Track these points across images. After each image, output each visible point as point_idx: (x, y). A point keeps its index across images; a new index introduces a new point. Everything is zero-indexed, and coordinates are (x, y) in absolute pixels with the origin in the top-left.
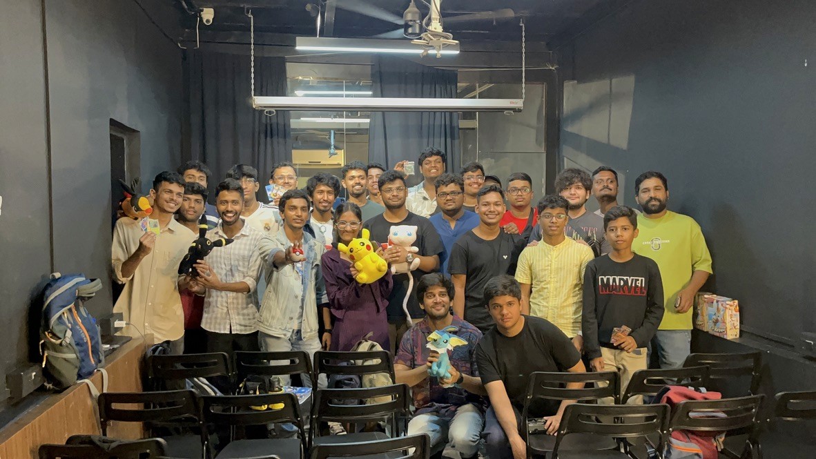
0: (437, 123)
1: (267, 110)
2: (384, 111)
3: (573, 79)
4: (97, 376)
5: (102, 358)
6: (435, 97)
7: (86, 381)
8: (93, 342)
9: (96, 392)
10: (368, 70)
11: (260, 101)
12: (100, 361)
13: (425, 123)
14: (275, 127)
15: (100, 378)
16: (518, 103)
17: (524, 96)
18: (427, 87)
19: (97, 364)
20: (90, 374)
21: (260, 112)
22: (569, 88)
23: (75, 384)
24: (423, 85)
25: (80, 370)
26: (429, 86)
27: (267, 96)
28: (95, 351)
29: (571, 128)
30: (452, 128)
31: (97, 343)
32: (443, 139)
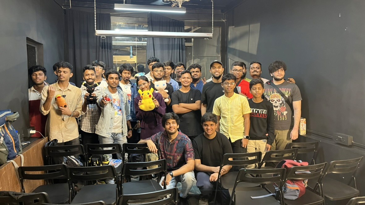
0: (176, 43)
1: (102, 36)
2: (153, 37)
3: (233, 25)
4: (18, 158)
5: (21, 149)
6: (175, 32)
7: (12, 161)
8: (16, 142)
9: (17, 166)
10: (146, 20)
11: (98, 32)
12: (20, 151)
13: (171, 43)
14: (106, 44)
15: (20, 159)
16: (210, 35)
17: (213, 32)
18: (171, 28)
19: (18, 152)
20: (14, 157)
21: (99, 37)
22: (231, 29)
23: (6, 163)
24: (170, 27)
25: (8, 156)
26: (172, 27)
27: (102, 30)
28: (17, 146)
29: (231, 46)
30: (182, 45)
31: (18, 142)
32: (178, 50)
